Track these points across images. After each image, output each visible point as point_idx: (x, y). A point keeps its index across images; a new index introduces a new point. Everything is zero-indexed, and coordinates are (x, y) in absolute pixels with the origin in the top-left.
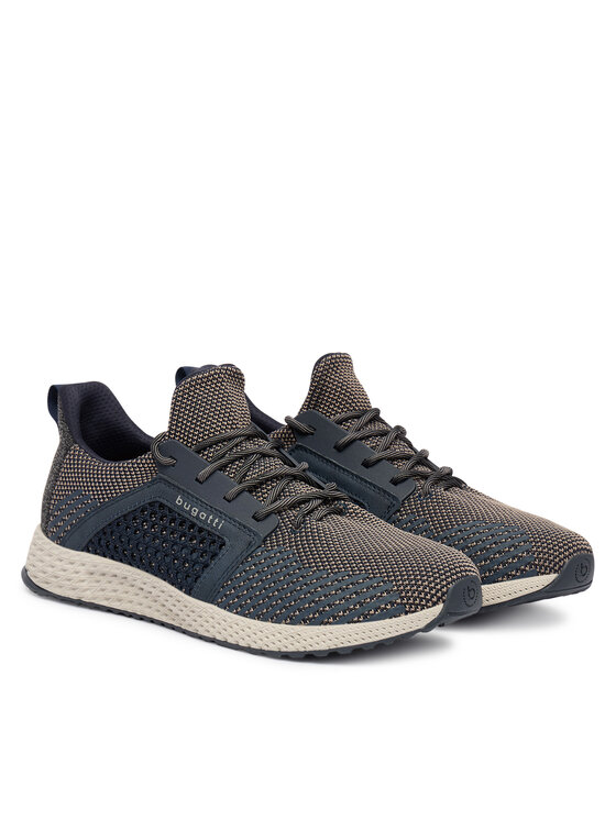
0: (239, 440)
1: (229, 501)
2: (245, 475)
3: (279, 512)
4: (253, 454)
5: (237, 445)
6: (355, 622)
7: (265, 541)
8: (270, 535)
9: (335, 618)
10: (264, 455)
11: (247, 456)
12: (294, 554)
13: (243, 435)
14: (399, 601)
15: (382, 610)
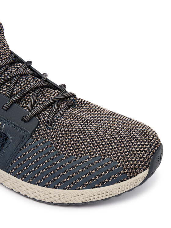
0: (5, 68)
1: (6, 110)
2: (13, 91)
3: (37, 115)
4: (15, 76)
5: (4, 71)
6: (96, 187)
7: (32, 134)
8: (34, 131)
9: (83, 186)
10: (22, 75)
11: (11, 79)
12: (51, 144)
13: (5, 65)
14: (122, 172)
15: (110, 171)
